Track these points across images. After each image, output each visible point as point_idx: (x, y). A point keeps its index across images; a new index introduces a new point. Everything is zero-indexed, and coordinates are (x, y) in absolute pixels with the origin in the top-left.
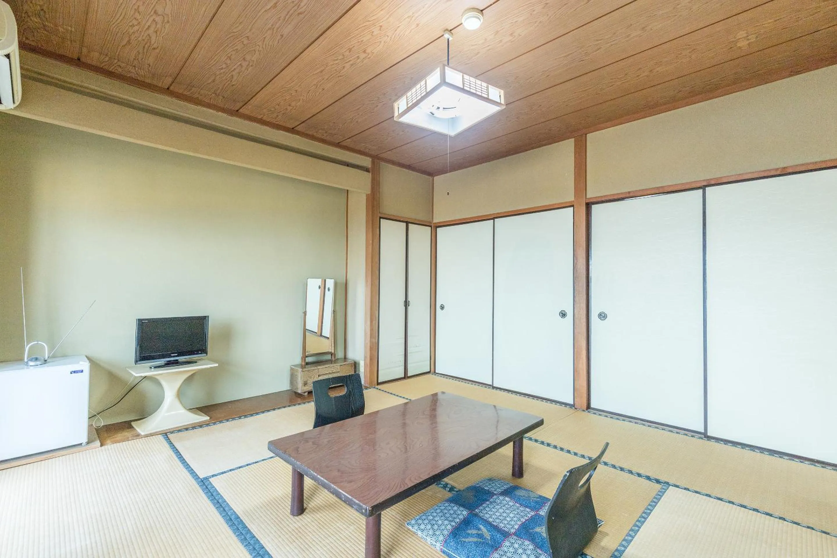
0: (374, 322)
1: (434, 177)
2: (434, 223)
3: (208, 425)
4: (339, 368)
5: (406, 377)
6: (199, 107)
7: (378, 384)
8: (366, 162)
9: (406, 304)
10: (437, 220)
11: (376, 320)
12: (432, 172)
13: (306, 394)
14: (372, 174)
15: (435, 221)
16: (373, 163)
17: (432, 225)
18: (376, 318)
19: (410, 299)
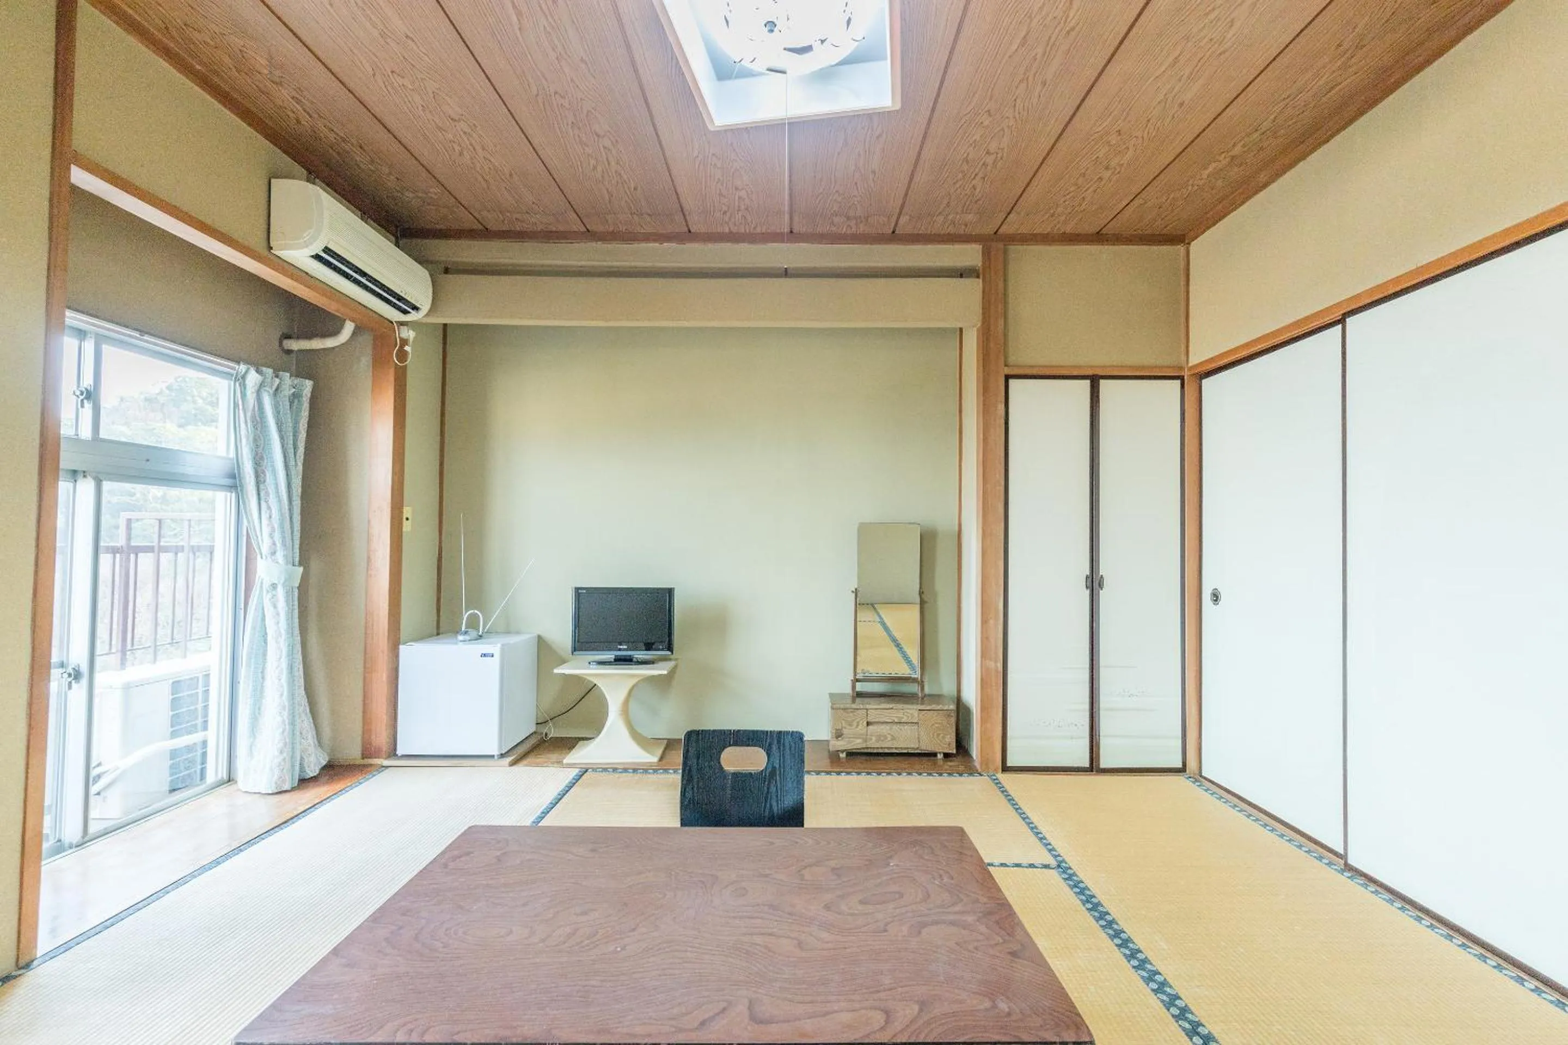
0: (992, 622)
1: (1189, 244)
2: (1190, 369)
3: (655, 771)
4: (916, 715)
5: (1094, 767)
6: (636, 246)
7: (1005, 769)
8: (970, 255)
9: (1094, 583)
10: (1199, 355)
11: (996, 619)
12: (1179, 233)
13: (843, 755)
14: (983, 281)
15: (1194, 360)
16: (986, 254)
17: (1186, 374)
18: (997, 610)
19: (1104, 569)
